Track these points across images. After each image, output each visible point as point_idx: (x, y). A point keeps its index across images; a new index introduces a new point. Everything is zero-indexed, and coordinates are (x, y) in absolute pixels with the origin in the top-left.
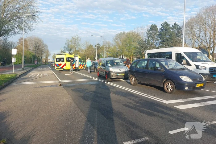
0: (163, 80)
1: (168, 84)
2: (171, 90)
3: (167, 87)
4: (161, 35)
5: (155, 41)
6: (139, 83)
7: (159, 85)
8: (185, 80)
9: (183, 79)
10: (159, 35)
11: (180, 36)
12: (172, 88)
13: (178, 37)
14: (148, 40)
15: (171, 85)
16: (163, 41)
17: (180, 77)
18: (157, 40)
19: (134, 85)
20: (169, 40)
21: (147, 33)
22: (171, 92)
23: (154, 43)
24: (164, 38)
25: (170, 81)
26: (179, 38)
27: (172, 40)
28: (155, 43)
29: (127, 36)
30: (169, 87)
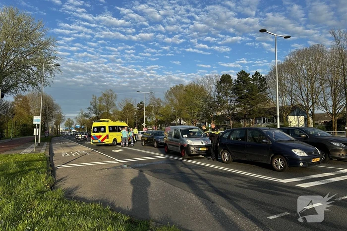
0: (270, 156)
1: (278, 160)
2: (281, 167)
3: (276, 163)
4: (237, 90)
5: (229, 98)
6: (234, 161)
7: (264, 162)
8: (299, 155)
9: (296, 153)
10: (234, 90)
11: (264, 90)
12: (283, 165)
13: (261, 91)
14: (219, 97)
15: (281, 161)
16: (241, 98)
17: (293, 150)
18: (232, 96)
19: (228, 162)
20: (249, 96)
21: (217, 86)
22: (282, 170)
23: (227, 100)
24: (242, 93)
25: (280, 156)
26: (263, 94)
27: (254, 95)
28: (229, 101)
29: (186, 90)
30: (279, 163)
